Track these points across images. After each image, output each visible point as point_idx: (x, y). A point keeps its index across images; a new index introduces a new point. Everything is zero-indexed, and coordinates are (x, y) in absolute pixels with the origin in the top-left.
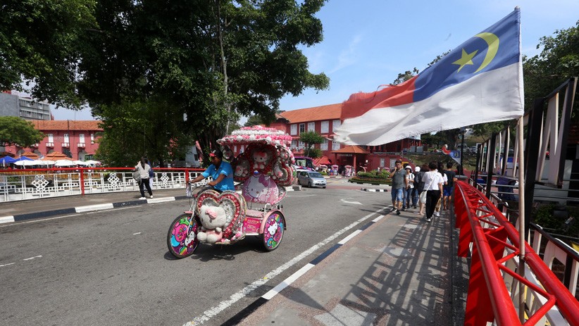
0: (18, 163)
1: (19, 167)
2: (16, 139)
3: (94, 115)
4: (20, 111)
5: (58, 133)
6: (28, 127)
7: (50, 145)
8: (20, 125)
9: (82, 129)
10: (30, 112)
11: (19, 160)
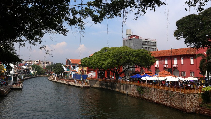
0: (143, 78)
1: (144, 81)
2: (142, 63)
3: (186, 43)
4: (143, 47)
5: (162, 58)
6: (148, 55)
7: (157, 66)
8: (145, 54)
9: (176, 55)
10: (147, 48)
11: (143, 76)
